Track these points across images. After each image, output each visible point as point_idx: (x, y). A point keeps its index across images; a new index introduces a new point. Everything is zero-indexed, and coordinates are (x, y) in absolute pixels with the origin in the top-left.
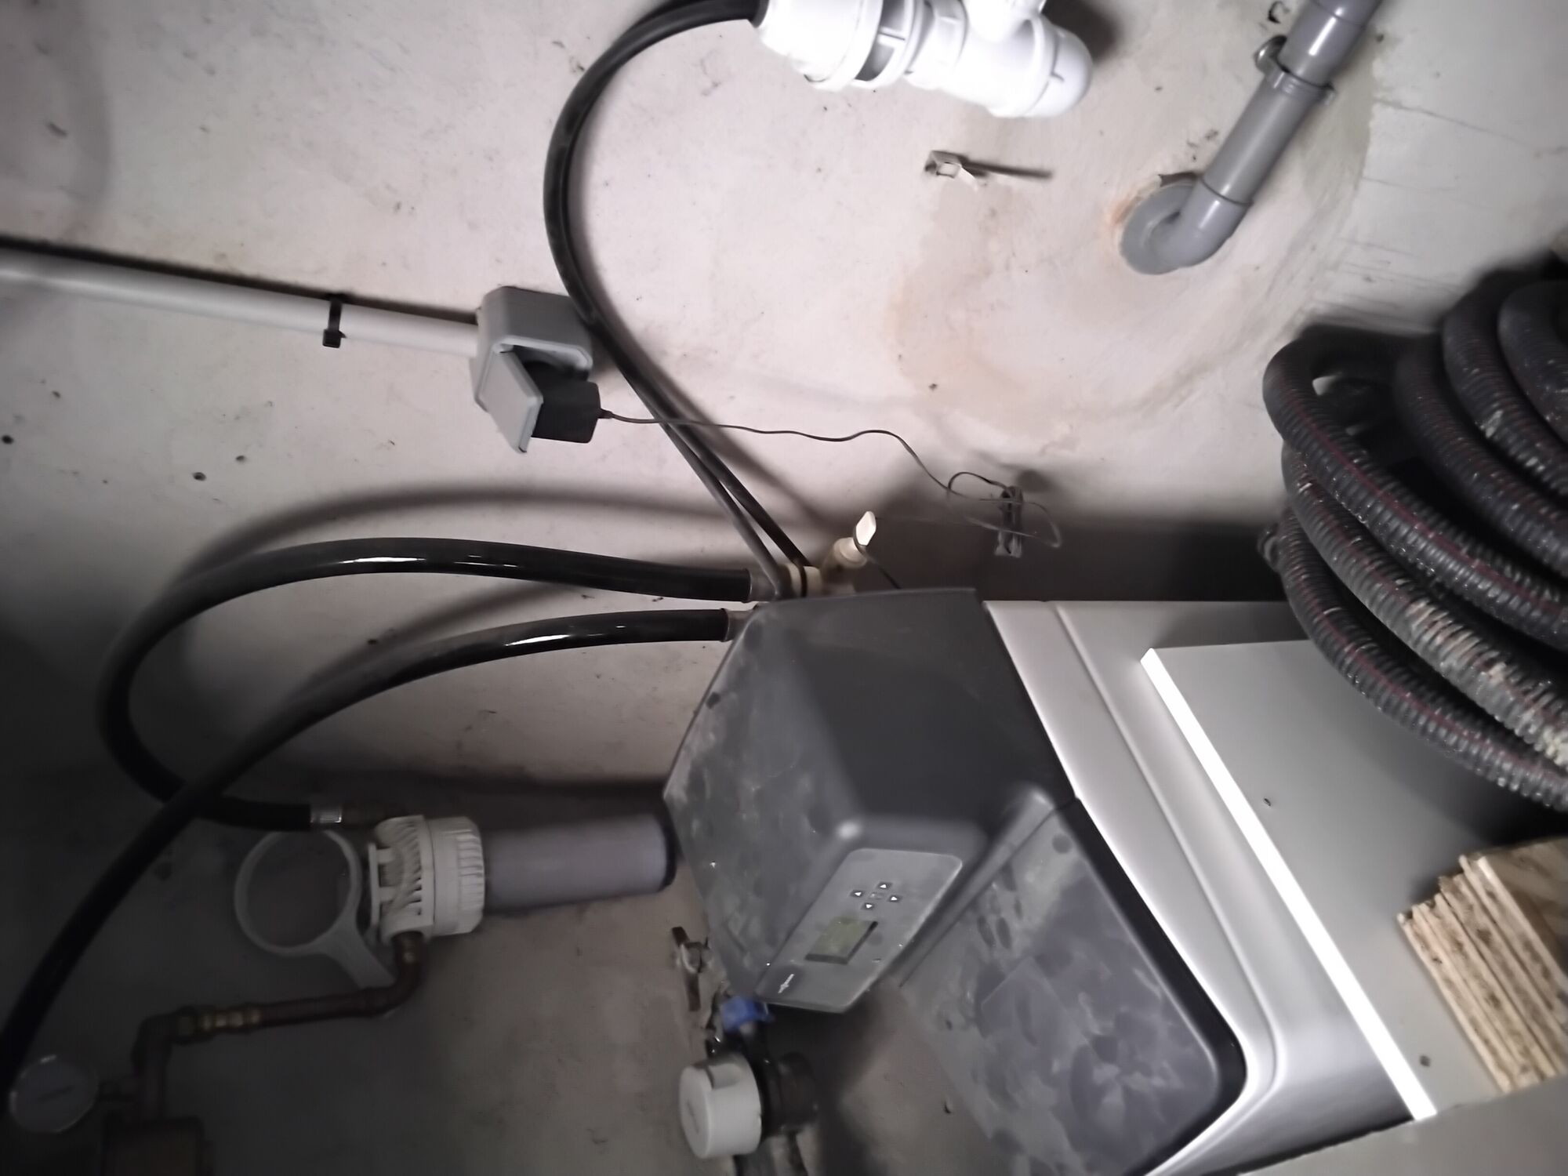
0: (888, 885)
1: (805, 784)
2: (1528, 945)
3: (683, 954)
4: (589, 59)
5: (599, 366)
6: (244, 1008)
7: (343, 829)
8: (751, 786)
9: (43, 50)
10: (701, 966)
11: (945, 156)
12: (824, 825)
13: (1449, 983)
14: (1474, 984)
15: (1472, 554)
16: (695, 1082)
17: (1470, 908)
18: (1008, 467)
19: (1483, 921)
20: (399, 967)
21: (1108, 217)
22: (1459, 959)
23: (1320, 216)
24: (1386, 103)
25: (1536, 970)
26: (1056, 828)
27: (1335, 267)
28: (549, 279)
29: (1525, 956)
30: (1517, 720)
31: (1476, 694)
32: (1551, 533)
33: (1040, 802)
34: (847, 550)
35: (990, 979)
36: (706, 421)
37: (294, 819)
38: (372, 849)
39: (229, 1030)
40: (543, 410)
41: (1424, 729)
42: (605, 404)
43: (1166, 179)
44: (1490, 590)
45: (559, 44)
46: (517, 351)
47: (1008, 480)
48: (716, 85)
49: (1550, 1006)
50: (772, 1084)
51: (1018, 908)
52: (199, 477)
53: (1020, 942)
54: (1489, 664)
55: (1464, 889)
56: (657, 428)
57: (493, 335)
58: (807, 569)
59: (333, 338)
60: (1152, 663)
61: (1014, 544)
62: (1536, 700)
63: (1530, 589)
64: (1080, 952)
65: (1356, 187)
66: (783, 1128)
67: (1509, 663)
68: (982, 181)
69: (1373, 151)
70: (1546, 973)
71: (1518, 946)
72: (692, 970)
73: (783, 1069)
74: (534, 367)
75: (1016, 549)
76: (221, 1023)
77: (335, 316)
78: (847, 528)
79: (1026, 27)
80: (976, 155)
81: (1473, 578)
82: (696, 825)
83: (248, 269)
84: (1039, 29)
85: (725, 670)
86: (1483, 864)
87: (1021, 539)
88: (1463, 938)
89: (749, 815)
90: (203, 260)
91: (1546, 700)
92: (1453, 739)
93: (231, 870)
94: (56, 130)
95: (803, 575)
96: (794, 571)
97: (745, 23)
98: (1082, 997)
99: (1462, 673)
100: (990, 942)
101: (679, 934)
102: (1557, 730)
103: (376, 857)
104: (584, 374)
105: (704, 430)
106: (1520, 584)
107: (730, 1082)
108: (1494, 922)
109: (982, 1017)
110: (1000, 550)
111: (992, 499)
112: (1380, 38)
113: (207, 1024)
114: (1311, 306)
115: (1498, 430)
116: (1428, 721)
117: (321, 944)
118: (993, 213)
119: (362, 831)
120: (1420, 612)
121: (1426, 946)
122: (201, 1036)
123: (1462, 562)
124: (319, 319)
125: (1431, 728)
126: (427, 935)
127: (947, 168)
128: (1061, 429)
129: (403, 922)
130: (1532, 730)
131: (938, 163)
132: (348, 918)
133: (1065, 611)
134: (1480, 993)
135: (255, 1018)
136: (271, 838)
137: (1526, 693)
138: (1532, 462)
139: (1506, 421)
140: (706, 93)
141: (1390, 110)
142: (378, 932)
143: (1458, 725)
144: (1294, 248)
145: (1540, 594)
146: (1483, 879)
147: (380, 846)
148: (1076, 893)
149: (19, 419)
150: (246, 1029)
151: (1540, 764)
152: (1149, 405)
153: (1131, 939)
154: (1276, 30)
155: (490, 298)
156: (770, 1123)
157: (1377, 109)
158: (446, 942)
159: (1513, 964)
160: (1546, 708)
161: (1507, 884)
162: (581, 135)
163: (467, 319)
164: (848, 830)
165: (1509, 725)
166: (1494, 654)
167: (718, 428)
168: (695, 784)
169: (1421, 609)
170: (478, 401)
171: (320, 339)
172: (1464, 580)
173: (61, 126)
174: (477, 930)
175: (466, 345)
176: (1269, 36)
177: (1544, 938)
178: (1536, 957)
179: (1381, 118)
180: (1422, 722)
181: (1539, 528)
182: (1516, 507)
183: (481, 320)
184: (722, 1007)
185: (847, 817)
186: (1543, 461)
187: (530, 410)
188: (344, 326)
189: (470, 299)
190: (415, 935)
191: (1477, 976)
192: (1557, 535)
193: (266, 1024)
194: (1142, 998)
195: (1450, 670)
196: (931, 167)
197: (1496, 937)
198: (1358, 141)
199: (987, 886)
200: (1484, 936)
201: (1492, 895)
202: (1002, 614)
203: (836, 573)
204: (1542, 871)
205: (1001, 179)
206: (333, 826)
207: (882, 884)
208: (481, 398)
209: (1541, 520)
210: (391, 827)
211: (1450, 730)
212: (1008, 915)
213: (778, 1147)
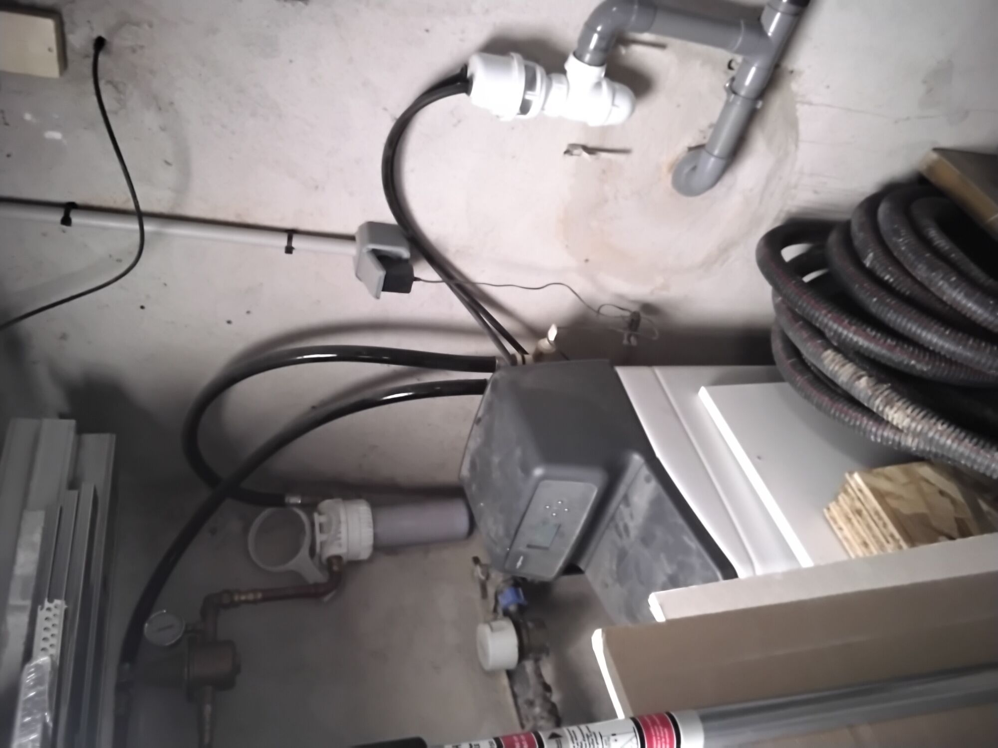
0: (562, 502)
1: (518, 453)
2: (877, 513)
3: (478, 570)
4: (399, 113)
5: (414, 258)
6: (255, 591)
7: (302, 506)
8: (496, 459)
9: (163, 129)
10: (488, 577)
11: (574, 146)
12: (527, 470)
13: (846, 539)
14: (856, 537)
15: (850, 323)
16: (484, 630)
17: (852, 499)
18: (634, 302)
19: (858, 505)
20: (331, 573)
21: (665, 169)
22: (849, 526)
23: (780, 162)
24: (803, 103)
25: (880, 523)
26: (645, 471)
27: (796, 187)
28: (388, 217)
29: (876, 518)
30: (873, 404)
31: (855, 393)
32: (892, 311)
33: (637, 459)
34: (545, 344)
35: (622, 556)
36: (468, 281)
37: (277, 501)
38: (316, 515)
39: (247, 602)
40: (386, 279)
41: (834, 414)
42: (416, 274)
43: (690, 149)
44: (861, 341)
45: (385, 109)
46: (375, 252)
47: (635, 308)
48: (459, 121)
49: (888, 542)
50: (524, 632)
51: (632, 516)
52: (229, 322)
53: (634, 533)
54: (860, 378)
55: (850, 490)
56: (444, 286)
57: (363, 244)
58: (526, 356)
59: (289, 250)
60: (703, 394)
61: (633, 339)
62: (882, 393)
63: (879, 339)
64: (659, 532)
65: (797, 146)
66: (531, 655)
67: (870, 376)
68: (593, 157)
69: (802, 126)
70: (885, 525)
71: (872, 513)
72: (483, 578)
73: (530, 625)
74: (383, 259)
75: (633, 341)
76: (243, 598)
77: (290, 239)
78: (543, 334)
79: (598, 85)
80: (591, 144)
81: (851, 335)
82: (474, 487)
83: (250, 220)
84: (605, 85)
85: (483, 405)
86: (856, 476)
87: (637, 337)
88: (851, 516)
89: (496, 474)
90: (231, 218)
91: (886, 393)
92: (847, 419)
93: (246, 530)
94: (167, 163)
95: (523, 359)
96: (519, 357)
97: (463, 96)
98: (662, 556)
99: (847, 383)
100: (620, 536)
101: (476, 560)
102: (892, 407)
103: (318, 519)
104: (406, 261)
105: (468, 286)
106: (875, 337)
107: (501, 629)
108: (863, 504)
109: (621, 576)
110: (625, 342)
111: (623, 317)
112: (792, 72)
113: (236, 598)
114: (786, 208)
115: (872, 262)
116: (836, 411)
117: (292, 565)
118: (604, 172)
119: (311, 507)
120: (828, 356)
121: (835, 522)
122: (234, 605)
123: (845, 328)
124: (283, 241)
125: (837, 414)
126: (345, 559)
127: (576, 152)
128: (659, 280)
129: (333, 550)
130: (881, 408)
131: (571, 149)
132: (305, 551)
133: (658, 371)
134: (859, 541)
135: (260, 596)
136: (267, 512)
137: (877, 390)
138: (887, 277)
139: (875, 258)
140: (455, 126)
141: (806, 106)
142: (320, 557)
143: (850, 411)
144: (769, 179)
145: (885, 341)
146: (857, 485)
147: (320, 514)
148: (655, 503)
149: (148, 297)
150: (255, 602)
151: (889, 426)
152: (707, 265)
153: (680, 521)
154: (732, 73)
155: (361, 228)
156: (523, 652)
157: (798, 106)
158: (355, 564)
159: (872, 524)
160: (886, 396)
161: (867, 484)
162: (398, 148)
163: (351, 238)
164: (538, 472)
165: (870, 406)
166: (863, 373)
167: (474, 284)
168: (473, 465)
169: (829, 354)
170: (357, 276)
171: (283, 250)
172: (847, 336)
173: (170, 161)
174: (370, 560)
175: (351, 250)
176: (730, 77)
177: (884, 509)
178: (880, 518)
179: (802, 111)
180: (832, 411)
181: (886, 309)
182: (875, 300)
183: (357, 238)
184: (500, 598)
185: (537, 465)
186: (892, 276)
187: (380, 278)
188: (295, 244)
189: (352, 228)
190: (339, 558)
191: (858, 533)
192: (895, 312)
193: (265, 599)
194: (687, 550)
195: (842, 382)
196: (567, 152)
197: (865, 513)
198: (792, 124)
199: (618, 508)
200: (859, 512)
201: (861, 491)
202: (624, 373)
203: (539, 356)
204: (889, 478)
205: (604, 155)
206: (297, 505)
207: (559, 501)
208: (359, 275)
209: (887, 305)
210: (326, 504)
211: (846, 415)
212: (627, 520)
213: (529, 666)
